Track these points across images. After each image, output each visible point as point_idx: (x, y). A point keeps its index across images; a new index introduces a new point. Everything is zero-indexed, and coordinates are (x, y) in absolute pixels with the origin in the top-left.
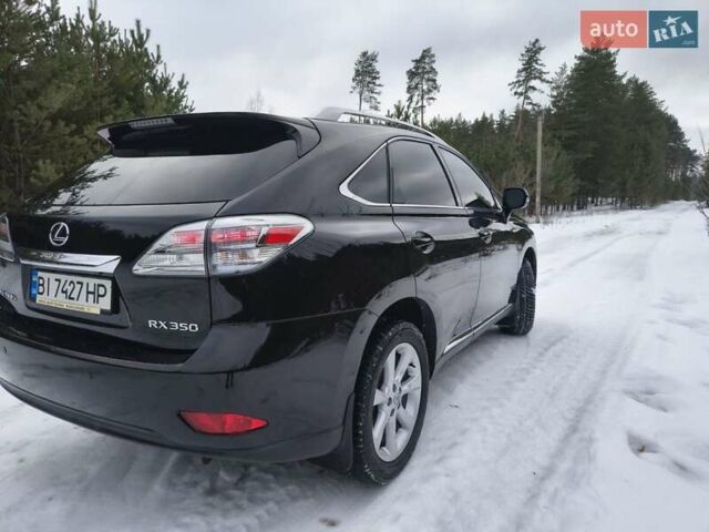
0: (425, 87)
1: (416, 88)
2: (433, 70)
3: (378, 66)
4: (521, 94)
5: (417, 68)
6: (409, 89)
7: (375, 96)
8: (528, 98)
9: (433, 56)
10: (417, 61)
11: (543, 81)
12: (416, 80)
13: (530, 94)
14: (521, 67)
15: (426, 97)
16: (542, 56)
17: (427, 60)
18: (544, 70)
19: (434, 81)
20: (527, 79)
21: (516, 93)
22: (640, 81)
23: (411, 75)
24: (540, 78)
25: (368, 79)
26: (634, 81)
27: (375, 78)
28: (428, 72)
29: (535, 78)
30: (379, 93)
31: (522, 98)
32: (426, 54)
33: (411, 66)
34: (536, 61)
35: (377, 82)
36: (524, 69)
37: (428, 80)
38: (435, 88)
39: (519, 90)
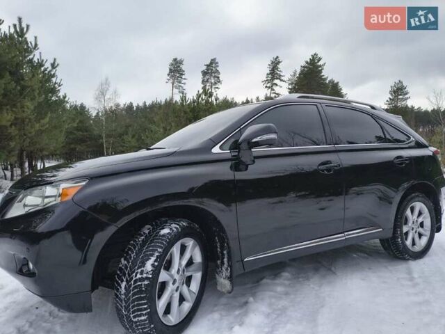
0: (213, 81)
1: (207, 81)
2: (217, 71)
3: (183, 67)
4: (269, 88)
5: (207, 70)
6: (203, 82)
7: (182, 85)
8: (274, 90)
9: (217, 63)
10: (207, 65)
11: (281, 80)
12: (207, 77)
13: (274, 87)
14: (269, 72)
15: (213, 87)
16: (280, 66)
17: (214, 65)
18: (282, 74)
19: (218, 78)
20: (273, 79)
21: (266, 87)
22: (335, 82)
23: (204, 73)
24: (280, 79)
25: (178, 75)
26: (332, 82)
27: (182, 74)
28: (215, 72)
29: (277, 79)
30: (184, 84)
31: (270, 90)
32: (213, 62)
33: (204, 68)
34: (277, 69)
35: (183, 77)
36: (270, 73)
37: (215, 77)
38: (219, 82)
39: (268, 85)
